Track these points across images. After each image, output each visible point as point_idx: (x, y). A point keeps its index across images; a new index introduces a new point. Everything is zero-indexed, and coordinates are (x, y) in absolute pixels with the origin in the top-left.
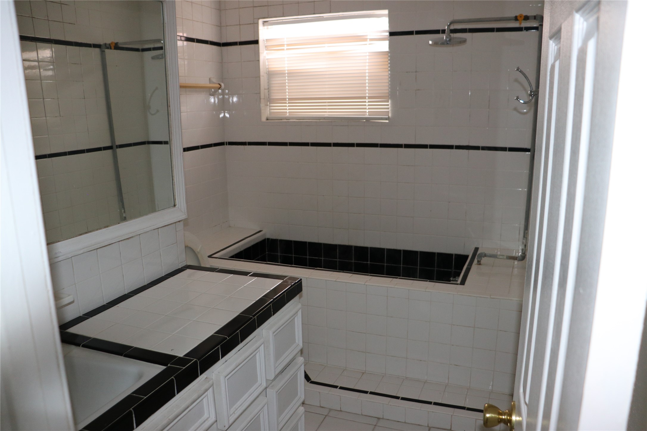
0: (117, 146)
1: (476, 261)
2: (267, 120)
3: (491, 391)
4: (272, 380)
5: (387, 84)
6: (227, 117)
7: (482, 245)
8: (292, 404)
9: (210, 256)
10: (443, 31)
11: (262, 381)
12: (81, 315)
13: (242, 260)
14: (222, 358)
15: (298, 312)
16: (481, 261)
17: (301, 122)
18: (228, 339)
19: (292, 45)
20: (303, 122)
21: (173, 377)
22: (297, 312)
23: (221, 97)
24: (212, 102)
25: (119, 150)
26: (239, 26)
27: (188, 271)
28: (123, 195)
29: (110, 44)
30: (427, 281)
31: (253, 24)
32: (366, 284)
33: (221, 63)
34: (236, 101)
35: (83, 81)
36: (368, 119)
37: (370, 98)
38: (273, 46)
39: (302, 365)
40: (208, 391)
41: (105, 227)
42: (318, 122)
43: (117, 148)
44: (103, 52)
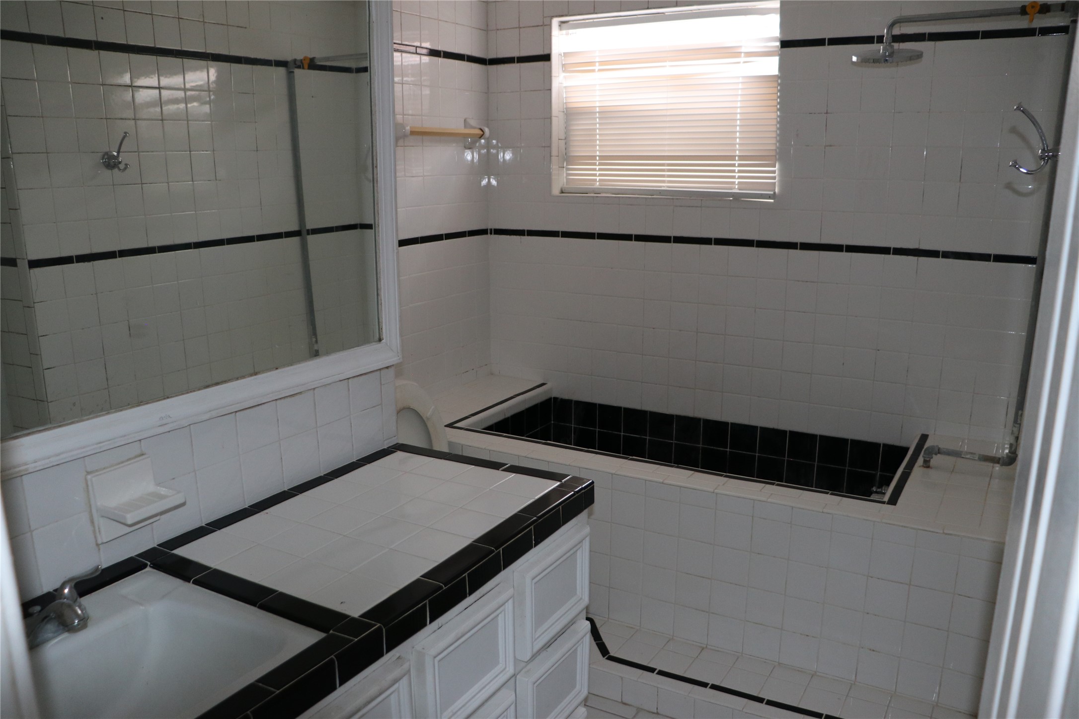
0: (308, 231)
1: (920, 460)
2: (562, 192)
3: (935, 704)
4: (526, 661)
5: (774, 135)
6: (493, 186)
7: (935, 431)
8: (563, 704)
9: (451, 426)
10: (880, 39)
11: (507, 664)
12: (204, 525)
13: (505, 434)
14: (430, 623)
15: (584, 541)
16: (930, 460)
17: (619, 197)
18: (444, 588)
19: (608, 64)
20: (623, 197)
21: (332, 656)
22: (581, 542)
23: (484, 151)
24: (468, 161)
25: (310, 238)
26: (518, 29)
27: (400, 454)
28: (316, 313)
29: (301, 61)
30: (827, 493)
31: (542, 26)
32: (716, 491)
33: (486, 93)
34: (510, 160)
35: (255, 122)
36: (737, 197)
37: (742, 158)
38: (575, 65)
39: (586, 634)
40: (401, 681)
41: (251, 375)
42: (648, 198)
43: (308, 234)
44: (290, 74)
